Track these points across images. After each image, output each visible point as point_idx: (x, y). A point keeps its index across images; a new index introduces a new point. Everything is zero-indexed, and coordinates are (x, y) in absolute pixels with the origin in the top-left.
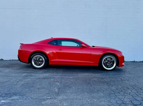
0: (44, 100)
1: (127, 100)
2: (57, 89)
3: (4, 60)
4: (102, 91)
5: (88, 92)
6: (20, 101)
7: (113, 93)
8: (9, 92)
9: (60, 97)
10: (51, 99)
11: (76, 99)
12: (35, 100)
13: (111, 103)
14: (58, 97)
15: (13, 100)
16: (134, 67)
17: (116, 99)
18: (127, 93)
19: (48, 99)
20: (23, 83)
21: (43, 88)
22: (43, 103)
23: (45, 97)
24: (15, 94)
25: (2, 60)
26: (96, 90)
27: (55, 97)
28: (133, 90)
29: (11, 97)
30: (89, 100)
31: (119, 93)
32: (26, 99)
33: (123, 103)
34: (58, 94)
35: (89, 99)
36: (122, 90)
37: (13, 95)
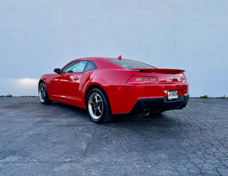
0: (59, 164)
1: (208, 167)
2: (85, 145)
3: (13, 96)
5: (139, 152)
6: (17, 165)
7: (184, 152)
8: (4, 149)
9: (88, 160)
10: (71, 162)
11: (115, 163)
12: (43, 165)
13: (178, 171)
14: (84, 159)
15: (7, 163)
16: (224, 108)
17: (189, 166)
18: (209, 154)
19: (66, 162)
20: (31, 133)
21: (63, 142)
22: (56, 169)
23: (62, 159)
24: (13, 153)
25: (10, 96)
26: (152, 148)
27: (78, 160)
28: (220, 147)
29: (5, 157)
30: (138, 166)
31: (195, 153)
32: (27, 163)
33: (201, 173)
34: (85, 154)
35: (138, 164)
36: (201, 147)
37: (9, 155)
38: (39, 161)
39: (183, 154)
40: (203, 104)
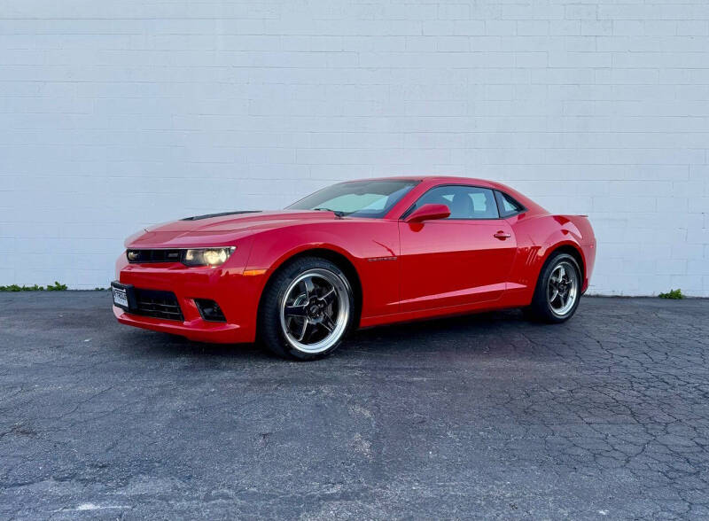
2: (366, 444)
4: (617, 455)
5: (541, 464)
8: (110, 456)
10: (345, 496)
11: (490, 504)
14: (384, 488)
15: (140, 498)
19: (331, 498)
21: (292, 434)
23: (314, 488)
24: (146, 467)
27: (364, 490)
29: (125, 482)
32: (208, 498)
34: (378, 471)
35: (560, 504)
37: (137, 474)
38: (240, 493)
39: (690, 474)
40: (677, 317)
